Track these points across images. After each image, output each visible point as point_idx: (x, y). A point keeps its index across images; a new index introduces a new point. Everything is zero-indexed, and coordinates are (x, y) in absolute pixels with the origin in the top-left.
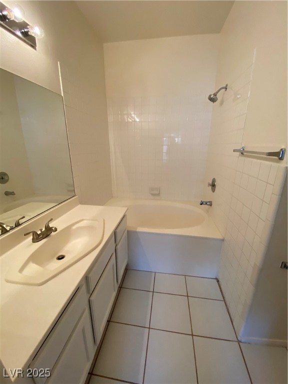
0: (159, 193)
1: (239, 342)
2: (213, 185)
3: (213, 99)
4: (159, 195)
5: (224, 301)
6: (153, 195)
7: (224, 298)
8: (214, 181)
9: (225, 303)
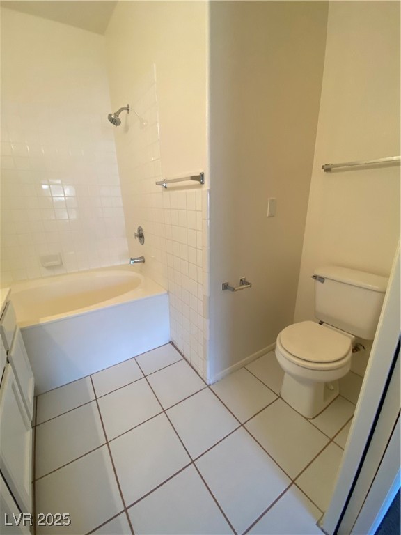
0: (62, 264)
1: (208, 386)
2: (141, 236)
3: (115, 121)
4: (61, 265)
5: (184, 358)
6: (48, 268)
7: (183, 356)
8: (140, 230)
9: (186, 360)
